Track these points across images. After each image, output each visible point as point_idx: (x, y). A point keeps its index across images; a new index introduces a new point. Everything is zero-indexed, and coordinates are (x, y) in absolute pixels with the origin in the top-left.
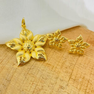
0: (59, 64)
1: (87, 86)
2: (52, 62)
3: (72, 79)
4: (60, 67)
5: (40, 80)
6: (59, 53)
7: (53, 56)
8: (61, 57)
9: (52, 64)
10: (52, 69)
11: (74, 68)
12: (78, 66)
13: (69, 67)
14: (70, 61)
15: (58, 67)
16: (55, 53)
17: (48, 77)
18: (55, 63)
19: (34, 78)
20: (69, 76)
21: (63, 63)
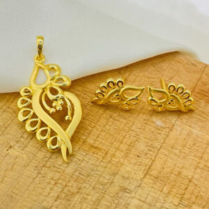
0: (122, 146)
1: (186, 189)
2: (103, 142)
3: (151, 175)
4: (122, 154)
5: (75, 177)
6: (122, 120)
7: (108, 127)
8: (127, 129)
9: (104, 148)
10: (103, 158)
11: (156, 156)
12: (167, 153)
13: (146, 154)
14: (147, 140)
15: (117, 154)
16: (111, 119)
17: (93, 173)
18: (112, 144)
19: (59, 175)
20: (144, 171)
21: (131, 145)
